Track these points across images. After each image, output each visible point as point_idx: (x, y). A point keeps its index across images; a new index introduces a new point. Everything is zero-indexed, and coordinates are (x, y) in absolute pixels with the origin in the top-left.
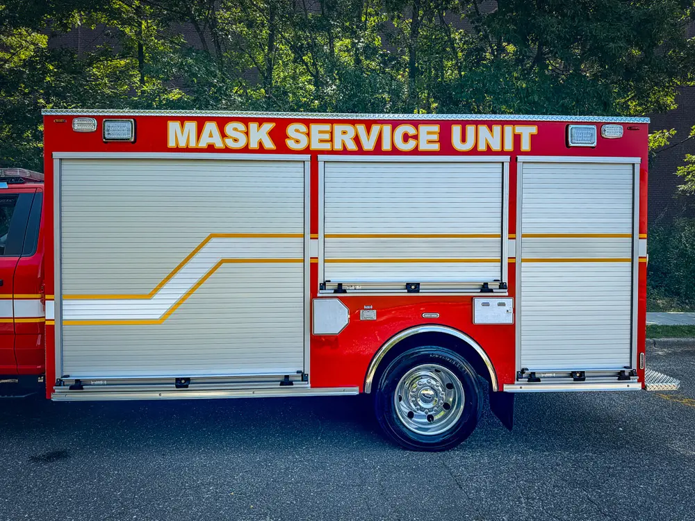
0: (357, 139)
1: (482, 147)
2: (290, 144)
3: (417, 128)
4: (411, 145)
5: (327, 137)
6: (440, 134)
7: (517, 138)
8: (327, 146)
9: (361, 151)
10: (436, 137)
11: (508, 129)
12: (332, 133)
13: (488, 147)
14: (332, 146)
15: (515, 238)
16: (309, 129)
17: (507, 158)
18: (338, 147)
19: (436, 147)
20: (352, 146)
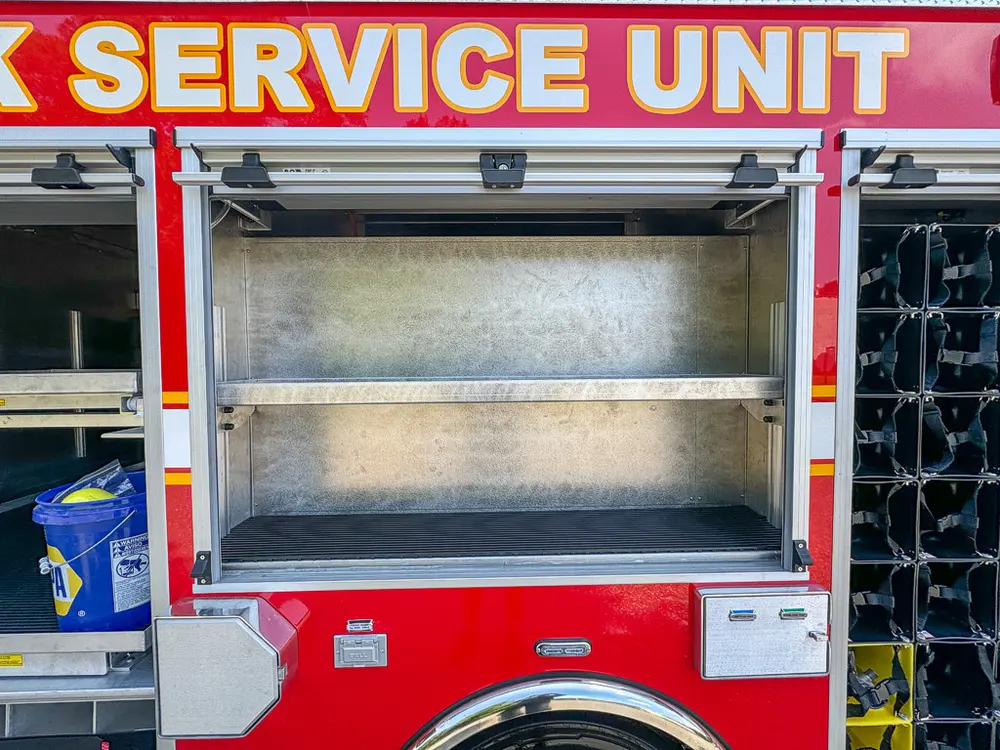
0: (309, 76)
1: (728, 100)
2: (86, 92)
3: (512, 39)
4: (492, 92)
5: (209, 66)
6: (591, 56)
7: (843, 72)
8: (209, 99)
9: (324, 114)
10: (574, 67)
11: (814, 39)
12: (224, 54)
13: (748, 99)
14: (228, 97)
15: (833, 399)
16: (146, 40)
17: (812, 136)
18: (247, 99)
19: (576, 99)
20: (293, 97)
